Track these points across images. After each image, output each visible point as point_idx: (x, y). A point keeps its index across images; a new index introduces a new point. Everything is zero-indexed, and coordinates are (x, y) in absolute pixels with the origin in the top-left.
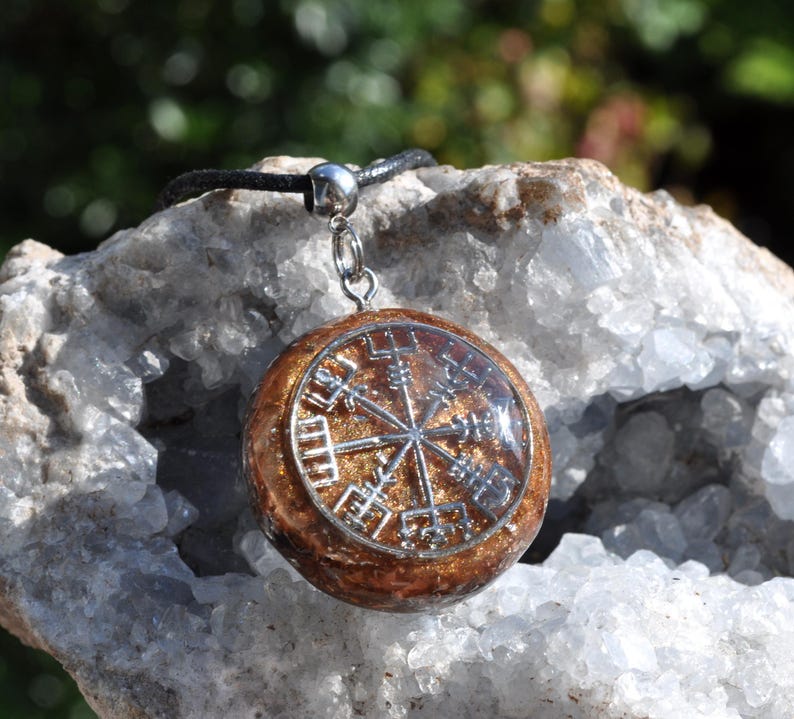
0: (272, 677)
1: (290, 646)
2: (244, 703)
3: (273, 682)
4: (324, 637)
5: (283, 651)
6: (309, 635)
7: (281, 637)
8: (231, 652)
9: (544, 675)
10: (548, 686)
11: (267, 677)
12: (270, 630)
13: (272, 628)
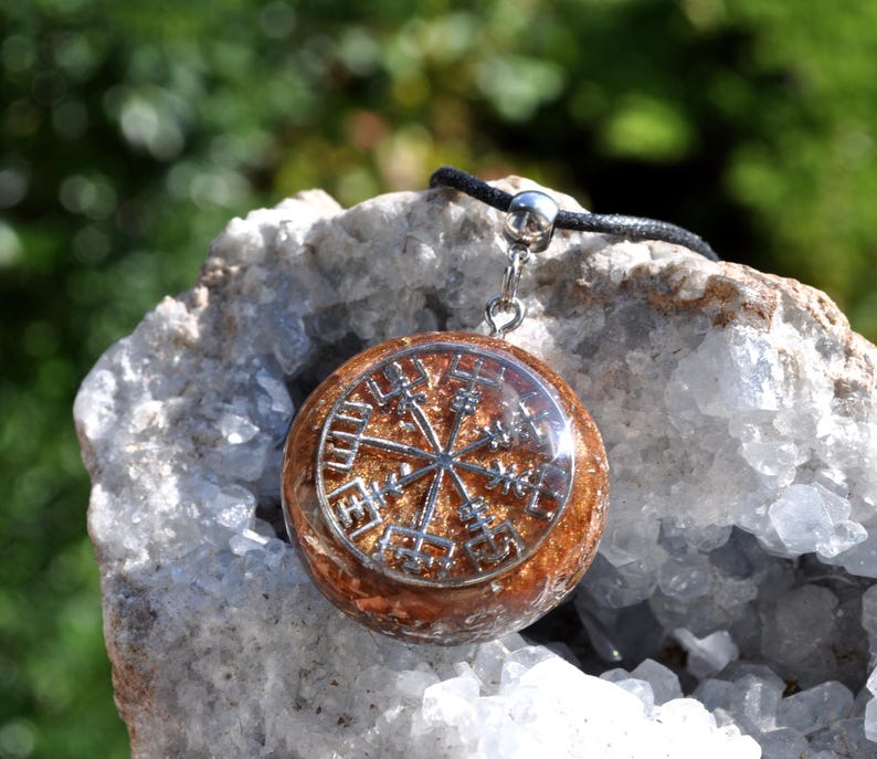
0: (249, 642)
1: (274, 621)
2: (218, 658)
3: (248, 647)
4: (300, 623)
5: (267, 622)
6: (290, 616)
7: (270, 608)
8: (227, 605)
9: (448, 741)
10: (447, 752)
11: (244, 643)
12: (264, 599)
13: (266, 597)
